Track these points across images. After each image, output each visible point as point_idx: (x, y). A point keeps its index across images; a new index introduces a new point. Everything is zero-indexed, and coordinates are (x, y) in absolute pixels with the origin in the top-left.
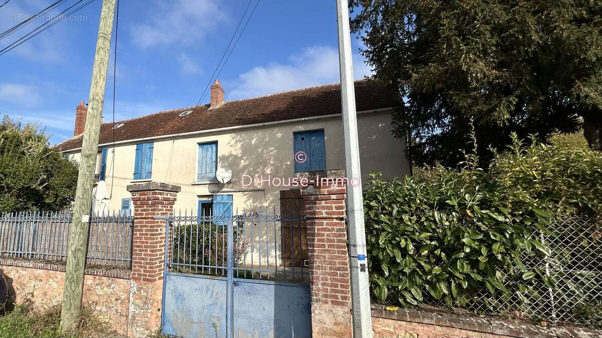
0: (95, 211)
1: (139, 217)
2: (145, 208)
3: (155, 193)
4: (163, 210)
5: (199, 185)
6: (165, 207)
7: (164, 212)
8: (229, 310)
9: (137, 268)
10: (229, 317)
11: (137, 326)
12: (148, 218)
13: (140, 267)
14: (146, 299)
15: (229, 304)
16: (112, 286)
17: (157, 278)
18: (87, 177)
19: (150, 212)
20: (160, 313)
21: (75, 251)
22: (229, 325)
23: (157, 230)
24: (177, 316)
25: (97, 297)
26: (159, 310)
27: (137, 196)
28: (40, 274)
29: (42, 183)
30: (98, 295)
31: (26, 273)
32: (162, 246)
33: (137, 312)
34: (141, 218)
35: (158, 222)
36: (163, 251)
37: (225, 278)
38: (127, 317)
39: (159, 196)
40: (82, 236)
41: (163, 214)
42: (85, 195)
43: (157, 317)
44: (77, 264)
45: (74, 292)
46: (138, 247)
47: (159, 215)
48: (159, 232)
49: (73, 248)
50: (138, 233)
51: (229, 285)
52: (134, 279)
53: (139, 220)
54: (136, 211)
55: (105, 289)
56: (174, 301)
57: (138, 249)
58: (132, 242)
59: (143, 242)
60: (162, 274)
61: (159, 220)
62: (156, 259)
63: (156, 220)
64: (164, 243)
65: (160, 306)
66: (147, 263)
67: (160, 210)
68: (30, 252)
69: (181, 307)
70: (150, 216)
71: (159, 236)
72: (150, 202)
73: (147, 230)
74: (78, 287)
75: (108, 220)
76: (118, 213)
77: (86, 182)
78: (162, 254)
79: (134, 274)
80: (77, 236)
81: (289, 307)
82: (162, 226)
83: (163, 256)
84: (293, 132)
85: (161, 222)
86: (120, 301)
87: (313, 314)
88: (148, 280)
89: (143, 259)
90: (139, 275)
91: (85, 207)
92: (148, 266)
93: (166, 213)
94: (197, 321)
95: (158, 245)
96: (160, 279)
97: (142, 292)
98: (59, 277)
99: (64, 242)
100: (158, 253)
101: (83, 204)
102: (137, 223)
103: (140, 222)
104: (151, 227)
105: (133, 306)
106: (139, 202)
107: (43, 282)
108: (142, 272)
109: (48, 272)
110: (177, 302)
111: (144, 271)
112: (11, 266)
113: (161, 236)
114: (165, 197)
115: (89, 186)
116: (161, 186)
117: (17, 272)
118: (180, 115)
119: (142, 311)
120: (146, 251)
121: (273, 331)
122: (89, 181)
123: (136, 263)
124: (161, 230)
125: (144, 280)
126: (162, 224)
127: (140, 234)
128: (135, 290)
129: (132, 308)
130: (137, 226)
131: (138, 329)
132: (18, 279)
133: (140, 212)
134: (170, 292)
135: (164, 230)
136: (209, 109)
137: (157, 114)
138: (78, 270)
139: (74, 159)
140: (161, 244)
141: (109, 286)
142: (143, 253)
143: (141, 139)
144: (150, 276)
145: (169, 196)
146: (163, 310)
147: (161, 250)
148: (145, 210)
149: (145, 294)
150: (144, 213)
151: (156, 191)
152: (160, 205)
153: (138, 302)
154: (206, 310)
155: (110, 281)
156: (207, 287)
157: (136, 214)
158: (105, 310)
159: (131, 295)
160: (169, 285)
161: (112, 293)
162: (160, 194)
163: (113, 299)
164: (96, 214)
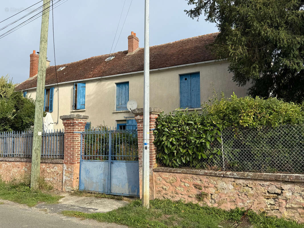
0: (45, 130)
1: (66, 132)
2: (69, 127)
3: (74, 120)
4: (79, 128)
5: (116, 113)
6: (80, 127)
7: (79, 129)
8: (109, 175)
9: (66, 158)
10: (109, 178)
11: (67, 186)
12: (71, 133)
13: (68, 157)
14: (71, 172)
15: (109, 173)
16: (55, 168)
17: (76, 162)
18: (39, 112)
19: (72, 129)
20: (78, 180)
21: (36, 150)
22: (109, 182)
23: (76, 139)
24: (86, 181)
25: (48, 174)
26: (78, 178)
27: (65, 121)
28: (18, 164)
29: (13, 114)
30: (48, 173)
31: (11, 164)
32: (79, 147)
33: (67, 179)
34: (67, 133)
35: (76, 135)
36: (80, 149)
37: (107, 161)
38: (62, 182)
39: (76, 121)
40: (39, 142)
41: (79, 130)
42: (39, 121)
43: (77, 181)
44: (37, 156)
45: (36, 169)
46: (66, 147)
47: (76, 131)
48: (77, 139)
49: (35, 149)
50: (66, 140)
51: (109, 164)
52: (65, 163)
53: (67, 134)
54: (65, 129)
55: (51, 169)
56: (85, 173)
57: (66, 148)
58: (64, 145)
59: (69, 145)
60: (79, 160)
61: (77, 134)
62: (75, 153)
63: (75, 134)
64: (79, 145)
65: (78, 177)
66: (71, 155)
67: (77, 128)
68: (12, 154)
69: (88, 176)
70: (72, 132)
71: (77, 142)
72: (72, 125)
73: (70, 139)
74: (38, 167)
75: (52, 135)
76: (57, 131)
77: (39, 115)
78: (79, 151)
79: (65, 161)
80: (36, 142)
81: (134, 172)
82: (78, 137)
83: (79, 152)
84: (179, 75)
85: (78, 135)
86: (59, 175)
87: (140, 173)
88: (71, 163)
89: (69, 153)
90: (67, 161)
91: (39, 127)
92: (71, 156)
93: (81, 130)
94: (95, 182)
95: (77, 146)
96: (78, 163)
97: (69, 169)
98: (28, 165)
99: (30, 147)
100: (77, 150)
101: (38, 126)
102: (66, 135)
103: (67, 135)
104: (72, 137)
105: (65, 177)
106: (66, 125)
107: (20, 169)
108: (69, 160)
109: (22, 163)
110: (86, 174)
111: (70, 159)
112: (3, 161)
113: (78, 141)
114: (80, 121)
115: (41, 117)
116: (77, 116)
117: (6, 164)
118: (105, 60)
119: (69, 178)
120: (71, 149)
121: (127, 183)
122: (41, 114)
123: (66, 155)
124: (78, 138)
125: (70, 163)
126: (78, 136)
127: (67, 141)
128: (66, 168)
129: (64, 178)
130: (66, 137)
131: (67, 187)
132: (7, 168)
133: (67, 130)
134: (83, 170)
135: (80, 138)
136: (127, 55)
137: (90, 59)
138: (37, 159)
139: (31, 97)
140: (78, 146)
141: (53, 168)
142: (69, 150)
143: (77, 81)
144: (72, 161)
145: (82, 121)
146: (80, 178)
147: (78, 149)
148: (69, 129)
149: (70, 170)
150: (69, 130)
151: (74, 119)
152: (77, 126)
153: (67, 174)
154: (99, 176)
155: (54, 165)
156: (100, 166)
157: (65, 131)
158: (52, 180)
159: (64, 171)
160: (83, 166)
161: (55, 171)
162: (77, 120)
163: (55, 174)
164: (46, 132)
